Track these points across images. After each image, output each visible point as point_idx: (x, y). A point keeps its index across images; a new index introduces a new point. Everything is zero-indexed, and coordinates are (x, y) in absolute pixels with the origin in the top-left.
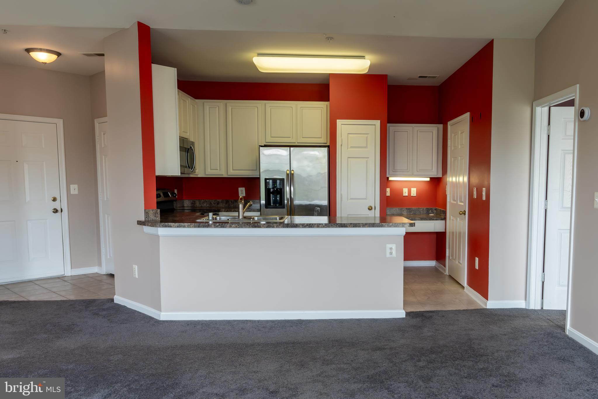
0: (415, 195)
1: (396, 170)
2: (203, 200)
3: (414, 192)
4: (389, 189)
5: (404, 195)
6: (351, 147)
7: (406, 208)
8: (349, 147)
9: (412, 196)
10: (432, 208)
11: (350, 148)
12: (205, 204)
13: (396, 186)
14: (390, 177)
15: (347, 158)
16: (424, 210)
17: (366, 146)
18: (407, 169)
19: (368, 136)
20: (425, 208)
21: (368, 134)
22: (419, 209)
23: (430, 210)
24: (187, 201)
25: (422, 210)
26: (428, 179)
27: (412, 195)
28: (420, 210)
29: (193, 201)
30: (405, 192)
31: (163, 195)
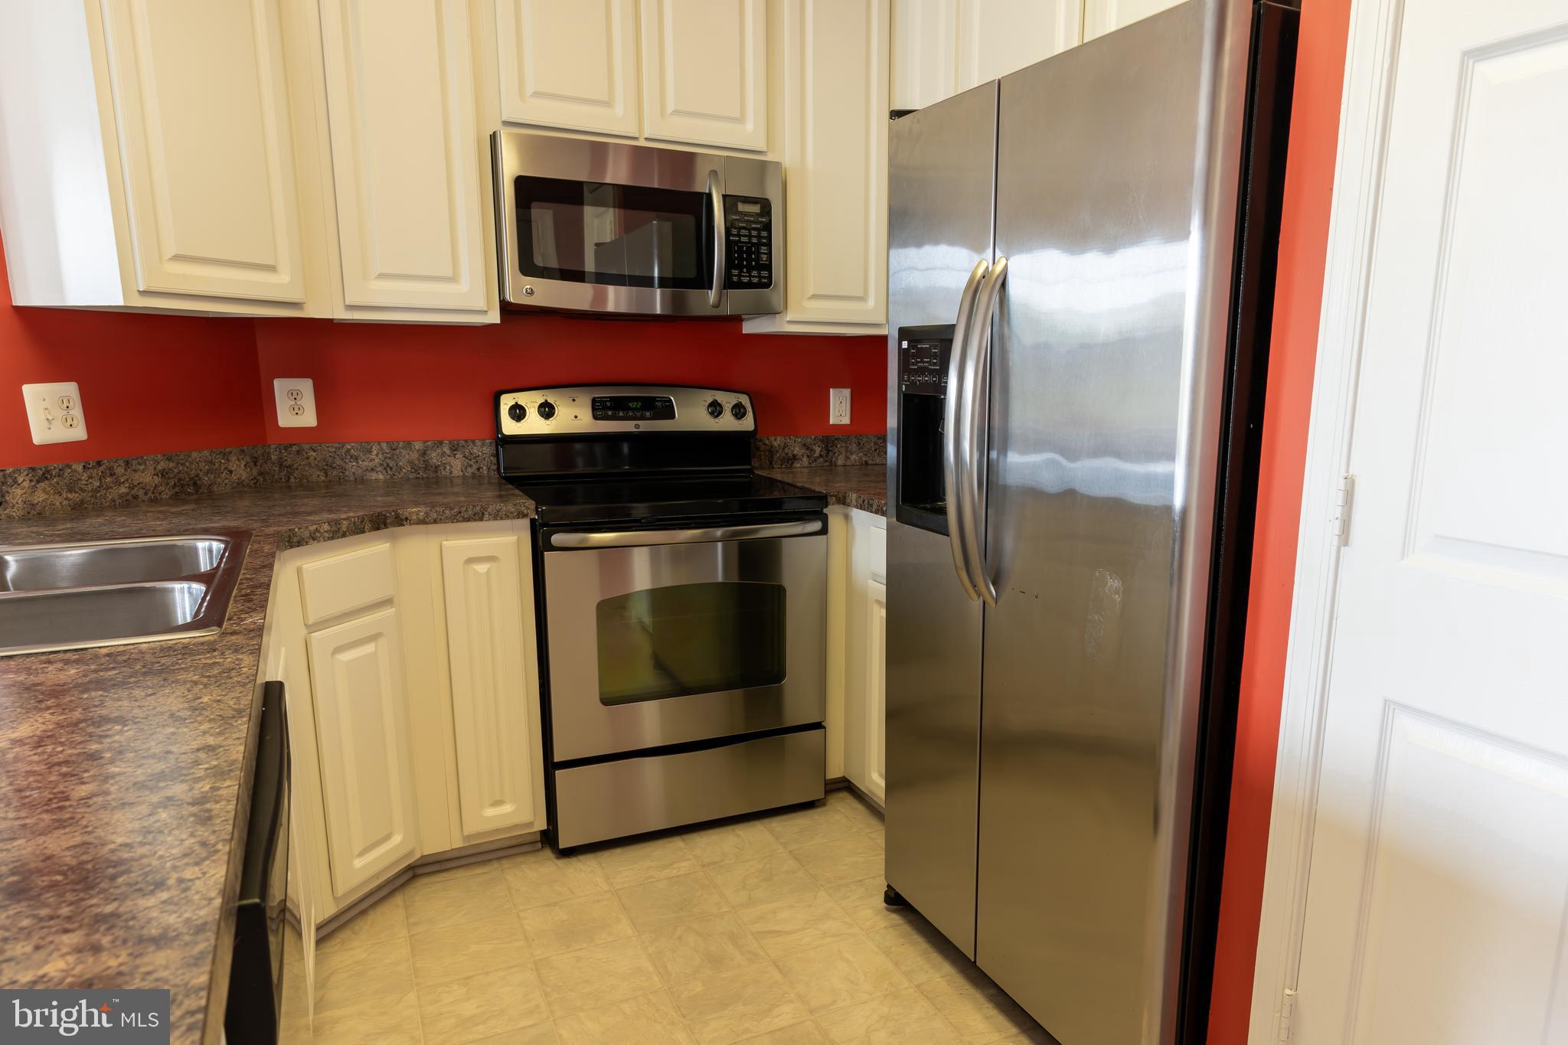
31: (594, 409)
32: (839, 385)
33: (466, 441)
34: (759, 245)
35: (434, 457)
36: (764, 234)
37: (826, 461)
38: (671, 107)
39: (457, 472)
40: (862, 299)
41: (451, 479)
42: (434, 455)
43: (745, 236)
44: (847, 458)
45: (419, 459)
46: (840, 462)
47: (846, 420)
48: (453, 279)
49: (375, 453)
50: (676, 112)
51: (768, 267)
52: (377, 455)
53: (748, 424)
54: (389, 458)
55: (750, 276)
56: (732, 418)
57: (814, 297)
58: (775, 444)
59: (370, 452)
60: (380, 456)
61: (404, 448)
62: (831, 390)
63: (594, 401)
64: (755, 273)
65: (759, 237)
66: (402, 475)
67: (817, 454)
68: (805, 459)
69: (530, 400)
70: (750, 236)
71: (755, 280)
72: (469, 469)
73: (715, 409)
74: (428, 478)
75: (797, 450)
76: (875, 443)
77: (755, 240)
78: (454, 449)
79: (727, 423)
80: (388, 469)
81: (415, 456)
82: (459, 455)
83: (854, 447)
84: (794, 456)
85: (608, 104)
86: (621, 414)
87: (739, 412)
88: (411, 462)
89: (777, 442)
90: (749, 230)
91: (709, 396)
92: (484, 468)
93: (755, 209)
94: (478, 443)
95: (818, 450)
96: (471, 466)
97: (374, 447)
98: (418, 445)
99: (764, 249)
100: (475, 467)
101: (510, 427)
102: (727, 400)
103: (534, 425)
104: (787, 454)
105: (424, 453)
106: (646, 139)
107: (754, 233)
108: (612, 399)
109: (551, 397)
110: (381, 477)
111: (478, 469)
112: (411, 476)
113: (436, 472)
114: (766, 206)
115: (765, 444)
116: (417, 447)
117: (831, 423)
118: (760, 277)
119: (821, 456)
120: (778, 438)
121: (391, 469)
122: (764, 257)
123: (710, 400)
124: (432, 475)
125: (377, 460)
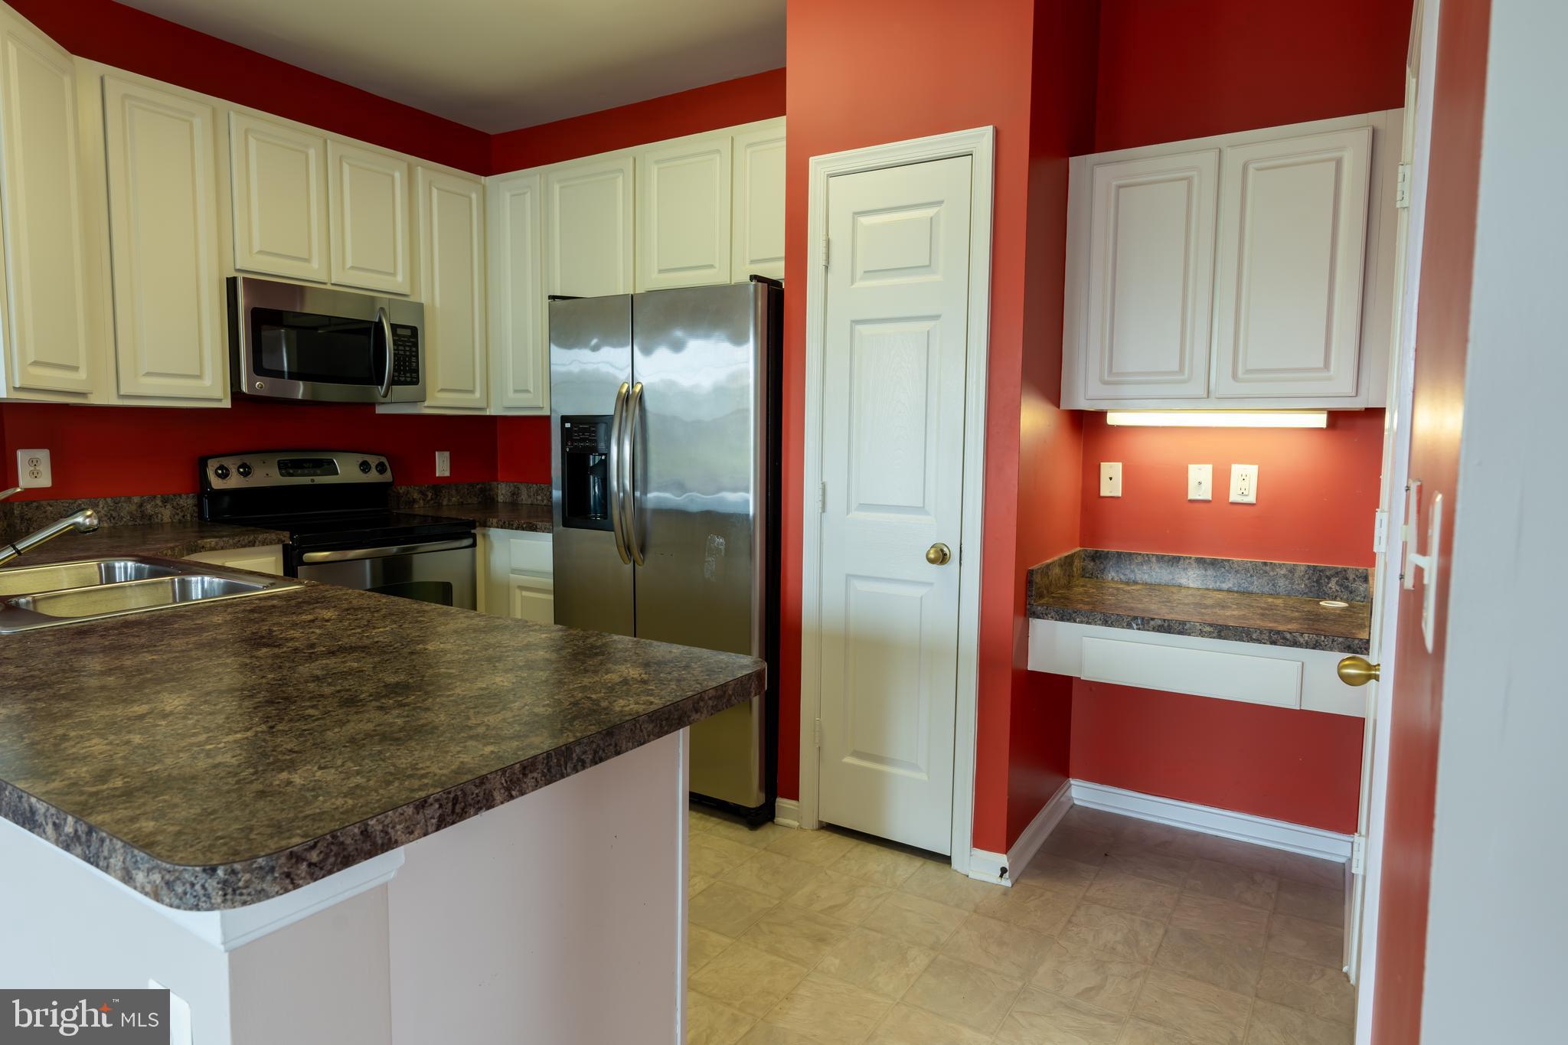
0: (1251, 498)
1: (1118, 374)
2: (534, 486)
3: (1244, 485)
4: (1121, 464)
5: (1191, 496)
6: (870, 273)
7: (1197, 559)
8: (859, 272)
9: (1232, 503)
10: (1345, 570)
11: (862, 279)
12: (539, 498)
13: (1154, 454)
14: (1113, 411)
15: (849, 322)
16: (1296, 575)
17: (927, 263)
18: (1176, 368)
19: (938, 213)
20: (1302, 565)
21: (940, 203)
22: (1268, 568)
23: (1329, 578)
24: (504, 485)
25: (1283, 572)
26: (1320, 421)
27: (1234, 496)
28: (1271, 574)
29: (515, 487)
30: (1199, 483)
31: (280, 468)
32: (442, 449)
33: (174, 495)
34: (410, 356)
35: (149, 508)
36: (414, 349)
37: (435, 503)
38: (349, 264)
39: (167, 519)
40: (472, 392)
41: (162, 525)
42: (149, 506)
43: (402, 350)
44: (449, 500)
45: (137, 511)
46: (445, 503)
47: (447, 474)
48: (199, 377)
49: (101, 506)
50: (352, 268)
51: (417, 371)
52: (103, 508)
53: (388, 477)
54: (113, 510)
55: (405, 377)
56: (377, 474)
57: (442, 390)
58: (401, 491)
59: (98, 506)
60: (105, 509)
61: (125, 502)
62: (437, 453)
63: (279, 462)
64: (408, 375)
65: (410, 351)
66: (122, 523)
67: (429, 498)
68: (421, 501)
69: (231, 463)
70: (405, 351)
71: (409, 379)
72: (176, 517)
73: (365, 467)
74: (143, 524)
75: (416, 496)
76: (468, 490)
77: (408, 353)
78: (165, 501)
79: (373, 476)
80: (112, 519)
81: (133, 508)
82: (169, 506)
83: (454, 492)
84: (414, 499)
85: (307, 260)
86: (299, 471)
87: (381, 468)
88: (130, 513)
89: (402, 490)
90: (405, 347)
91: (360, 458)
92: (189, 515)
93: (408, 332)
94: (184, 496)
95: (430, 495)
96: (178, 514)
97: (101, 502)
98: (136, 499)
99: (414, 359)
100: (181, 514)
101: (217, 483)
102: (373, 460)
103: (234, 482)
104: (409, 498)
105: (141, 505)
106: (333, 284)
107: (408, 349)
108: (291, 461)
109: (248, 459)
110: (106, 525)
111: (183, 516)
112: (130, 524)
113: (150, 519)
114: (414, 330)
115: (394, 492)
116: (136, 501)
117: (437, 475)
118: (411, 377)
119: (432, 499)
120: (403, 487)
121: (114, 518)
122: (414, 364)
123: (361, 461)
124: (147, 522)
125: (103, 512)
